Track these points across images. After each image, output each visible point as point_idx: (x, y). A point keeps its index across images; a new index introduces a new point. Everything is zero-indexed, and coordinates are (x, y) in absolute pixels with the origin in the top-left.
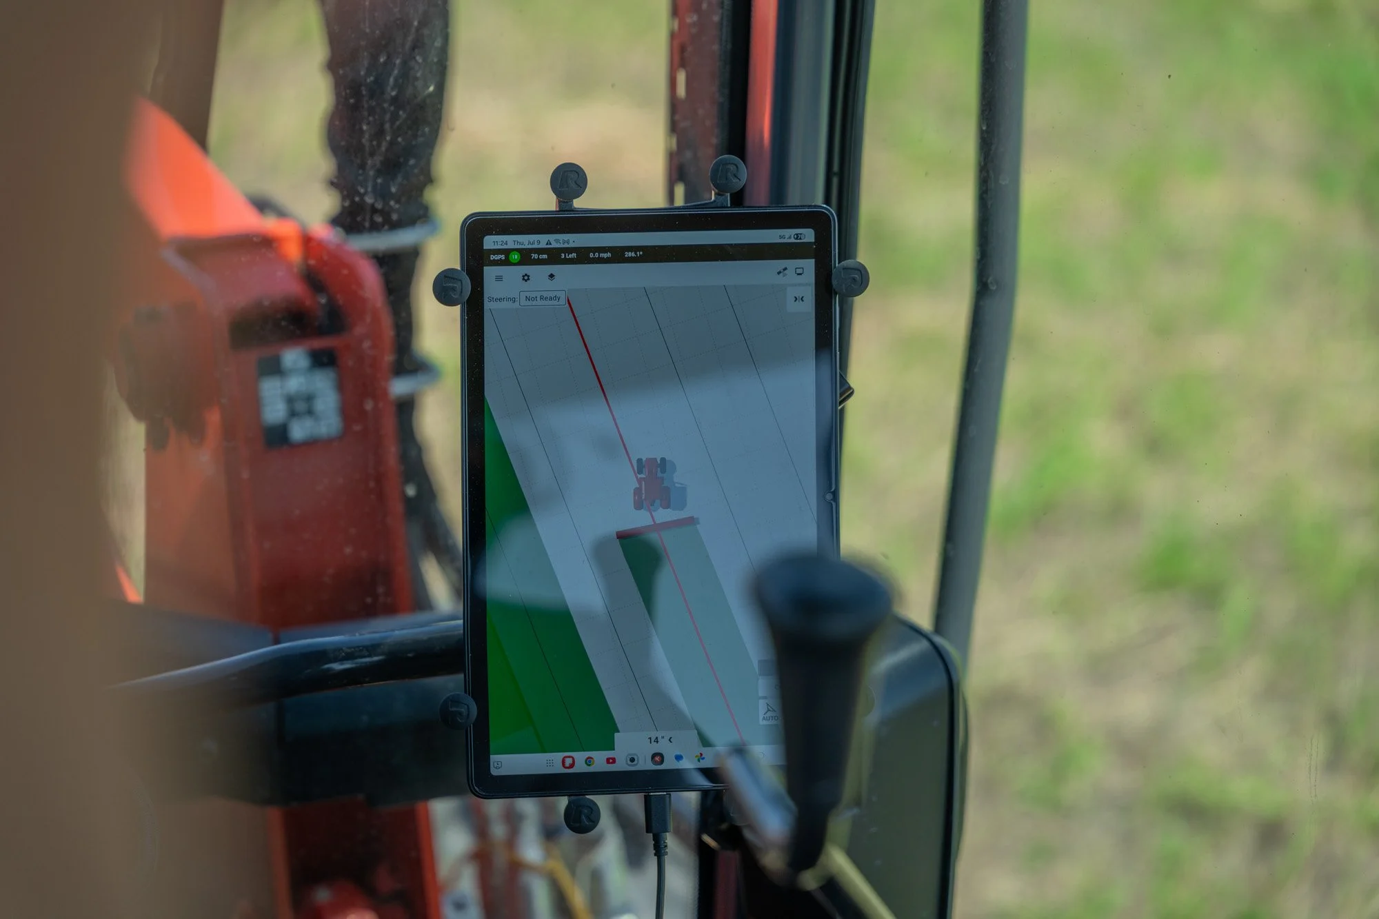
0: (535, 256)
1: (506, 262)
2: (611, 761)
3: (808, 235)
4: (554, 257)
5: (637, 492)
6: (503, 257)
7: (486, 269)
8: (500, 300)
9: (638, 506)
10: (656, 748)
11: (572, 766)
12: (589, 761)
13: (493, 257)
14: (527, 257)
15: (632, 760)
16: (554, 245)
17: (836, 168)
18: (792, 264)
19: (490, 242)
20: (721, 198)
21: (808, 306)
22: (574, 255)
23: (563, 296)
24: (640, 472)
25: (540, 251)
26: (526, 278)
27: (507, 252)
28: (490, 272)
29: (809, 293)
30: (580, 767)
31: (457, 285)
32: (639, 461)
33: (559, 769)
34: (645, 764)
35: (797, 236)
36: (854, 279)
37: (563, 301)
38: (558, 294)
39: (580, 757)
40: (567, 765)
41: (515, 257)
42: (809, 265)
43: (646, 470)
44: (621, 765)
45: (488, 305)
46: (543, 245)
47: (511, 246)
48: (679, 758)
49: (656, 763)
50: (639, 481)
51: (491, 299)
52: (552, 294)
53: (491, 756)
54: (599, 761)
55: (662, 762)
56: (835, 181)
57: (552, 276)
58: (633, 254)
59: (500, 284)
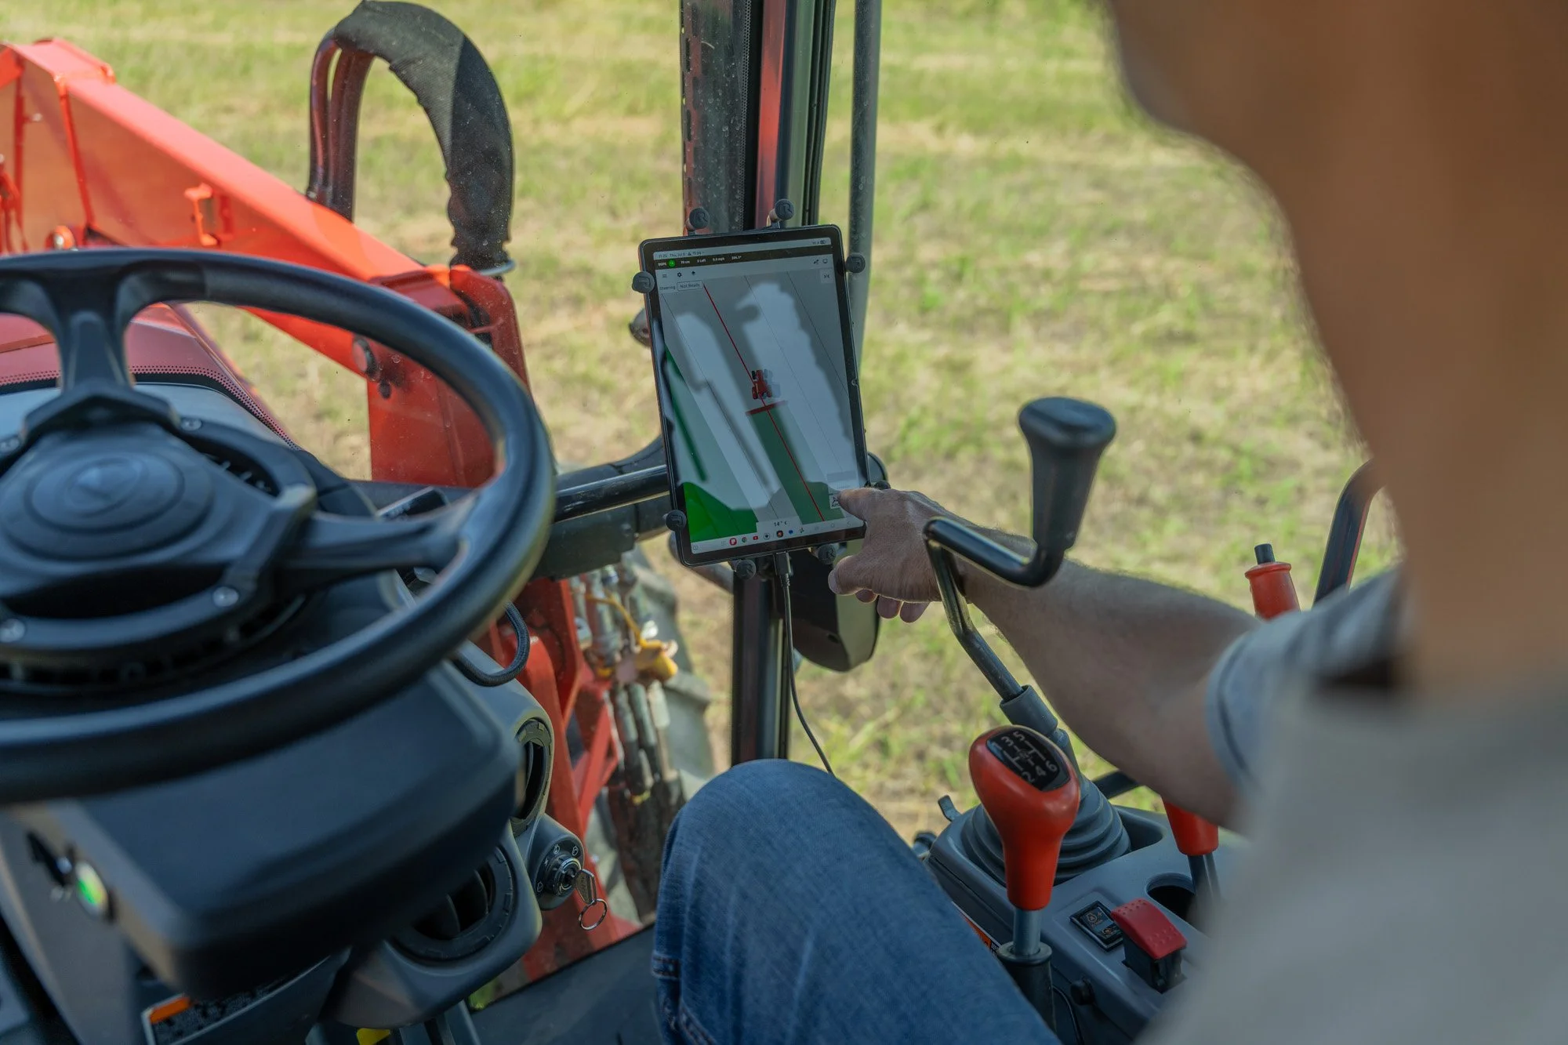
0: (683, 262)
1: (668, 267)
2: (756, 538)
3: (828, 241)
4: (694, 262)
5: (754, 389)
6: (665, 264)
7: (656, 271)
8: (667, 288)
9: (755, 397)
10: (778, 528)
11: (735, 543)
12: (744, 540)
13: (659, 264)
14: (678, 263)
15: (767, 536)
16: (693, 255)
17: (807, 208)
18: (821, 257)
19: (657, 256)
20: (774, 224)
21: (831, 280)
22: (704, 260)
23: (700, 283)
24: (754, 378)
25: (685, 259)
26: (680, 275)
27: (667, 261)
28: (659, 273)
29: (831, 272)
30: (740, 544)
31: (647, 281)
32: (753, 372)
33: (728, 546)
34: (774, 538)
35: (822, 242)
36: (858, 263)
37: (701, 286)
38: (698, 283)
39: (739, 538)
40: (733, 541)
41: (672, 263)
42: (830, 257)
43: (757, 377)
44: (761, 540)
45: (660, 292)
46: (687, 256)
47: (669, 257)
48: (791, 532)
49: (778, 536)
50: (754, 383)
51: (662, 288)
52: (694, 283)
53: (693, 544)
54: (749, 539)
55: (782, 535)
56: (807, 214)
57: (693, 273)
58: (736, 258)
59: (665, 279)
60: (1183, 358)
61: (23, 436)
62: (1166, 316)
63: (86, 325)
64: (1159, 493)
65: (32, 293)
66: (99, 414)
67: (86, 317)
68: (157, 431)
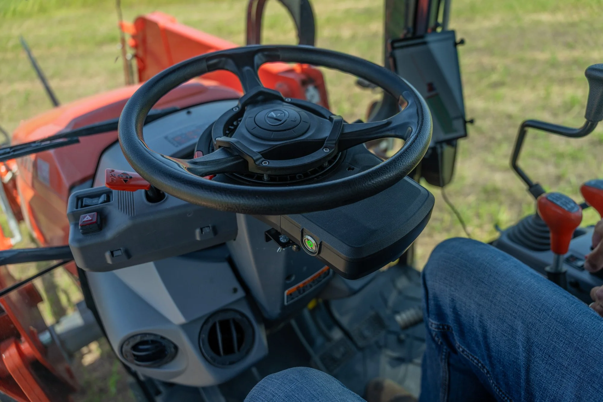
6: (398, 48)
13: (396, 48)
16: (407, 44)
23: (410, 54)
25: (405, 45)
26: (403, 51)
41: (400, 47)
45: (396, 58)
47: (399, 45)
57: (407, 50)
59: (398, 53)
60: (503, 91)
61: (240, 106)
62: (495, 77)
63: (248, 70)
64: (499, 136)
65: (230, 61)
66: (260, 98)
67: (247, 68)
68: (280, 102)
